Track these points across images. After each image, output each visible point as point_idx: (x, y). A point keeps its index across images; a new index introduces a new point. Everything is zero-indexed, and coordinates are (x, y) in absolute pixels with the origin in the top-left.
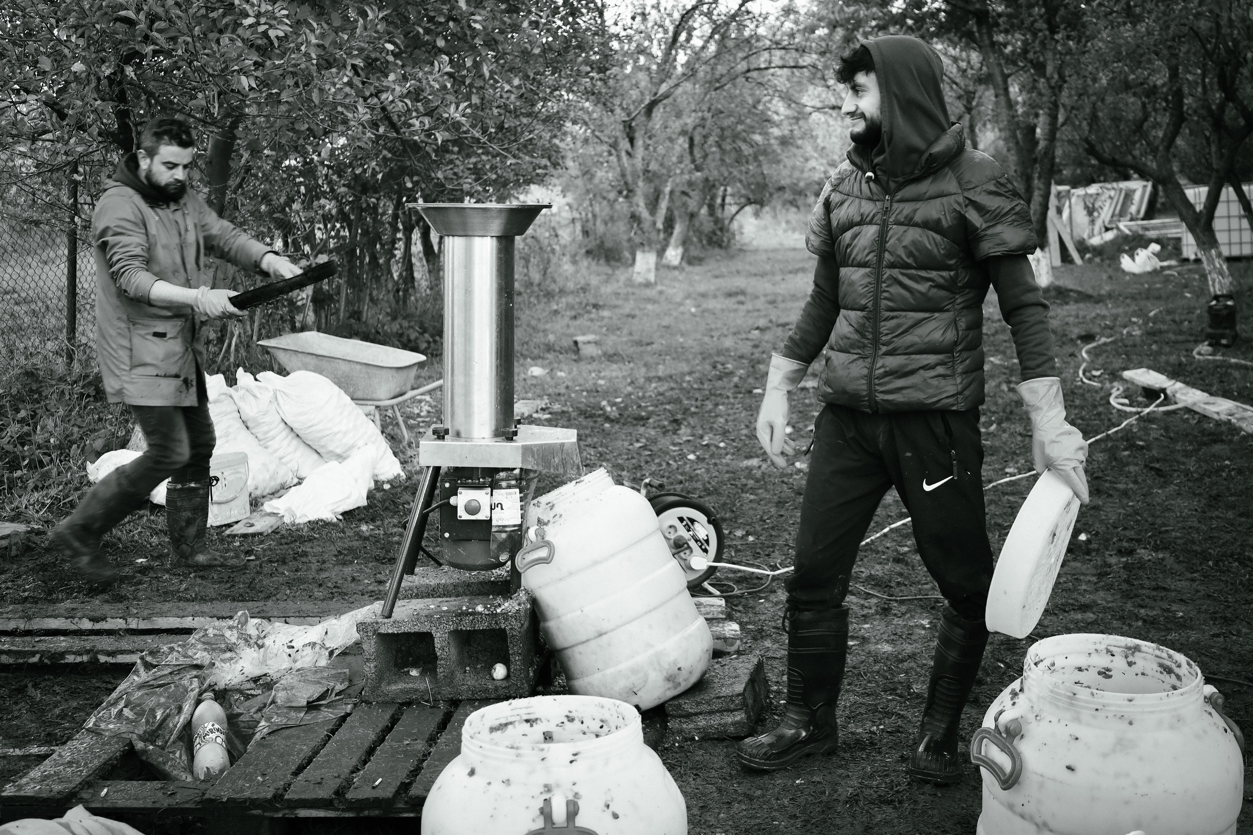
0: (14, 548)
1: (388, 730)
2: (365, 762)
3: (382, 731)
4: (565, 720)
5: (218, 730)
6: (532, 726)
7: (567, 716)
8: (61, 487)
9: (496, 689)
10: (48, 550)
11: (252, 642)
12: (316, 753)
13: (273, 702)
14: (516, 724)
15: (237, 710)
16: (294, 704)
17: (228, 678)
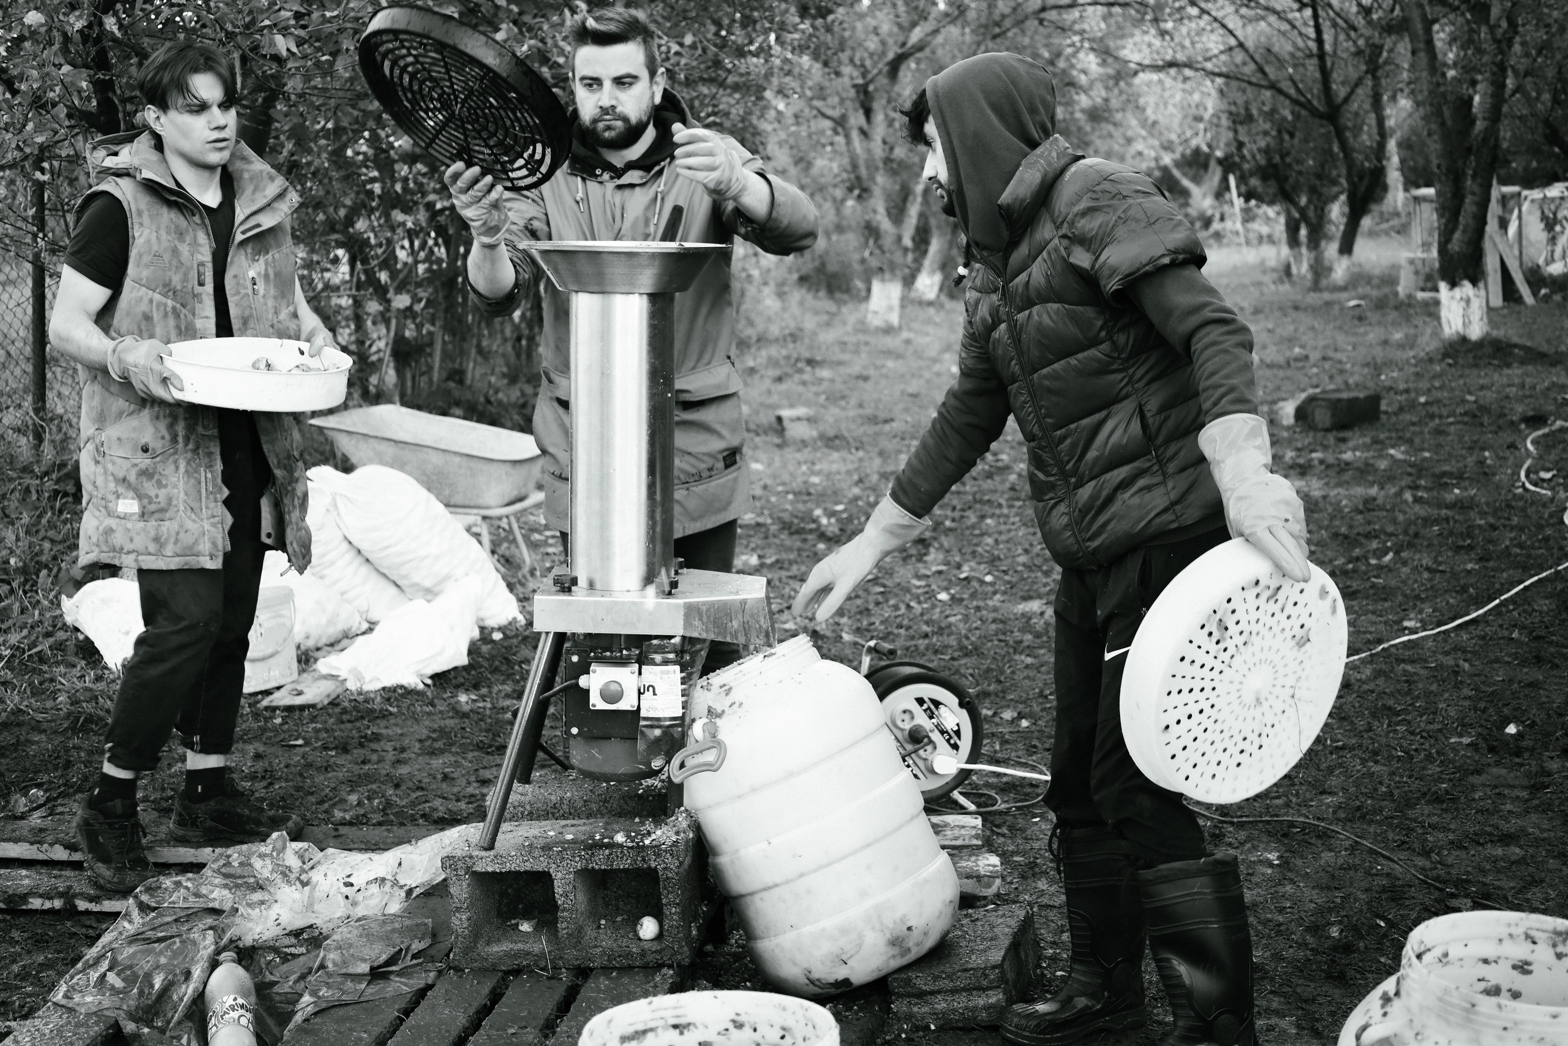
1: (485, 1011)
3: (478, 1012)
4: (731, 1026)
5: (242, 1006)
6: (682, 1033)
7: (734, 1021)
9: (643, 953)
11: (293, 876)
12: (381, 1042)
13: (322, 966)
14: (660, 1031)
15: (270, 978)
16: (351, 970)
17: (258, 930)
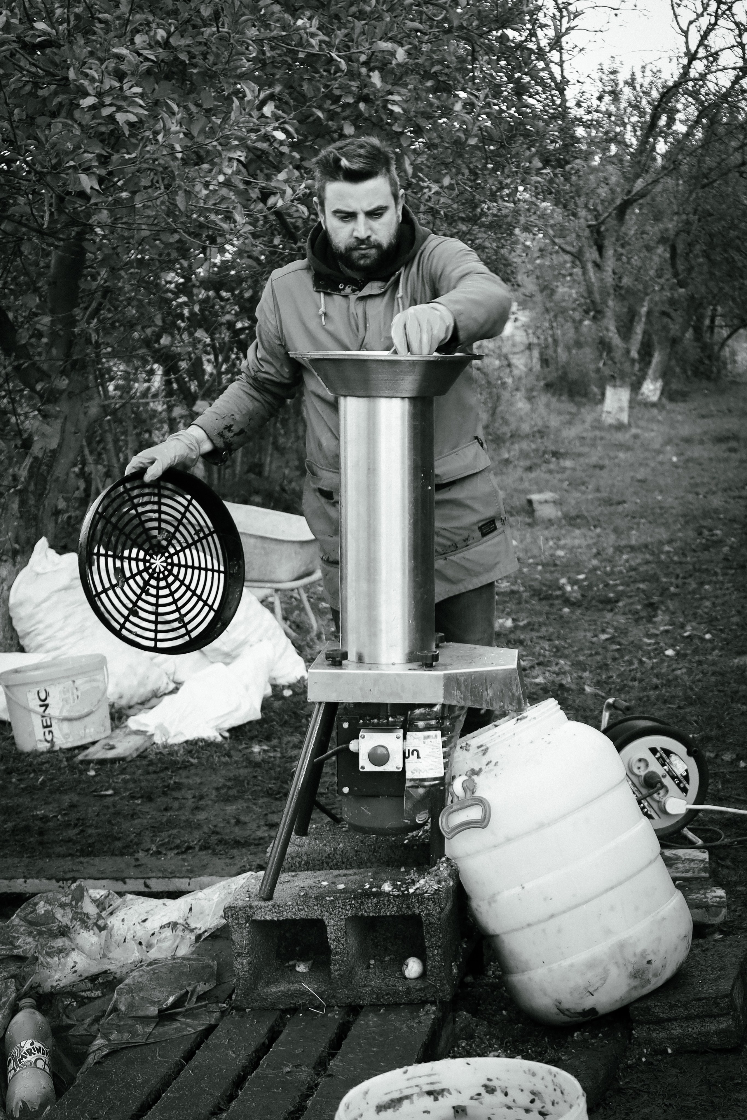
1: (263, 1049)
2: (232, 1097)
3: (256, 1051)
4: (482, 1091)
5: (39, 1050)
6: (436, 1099)
7: (485, 1086)
9: (409, 991)
11: (90, 922)
12: (166, 1083)
13: (115, 1009)
14: (415, 1097)
15: (66, 1021)
16: (141, 1013)
17: (56, 977)
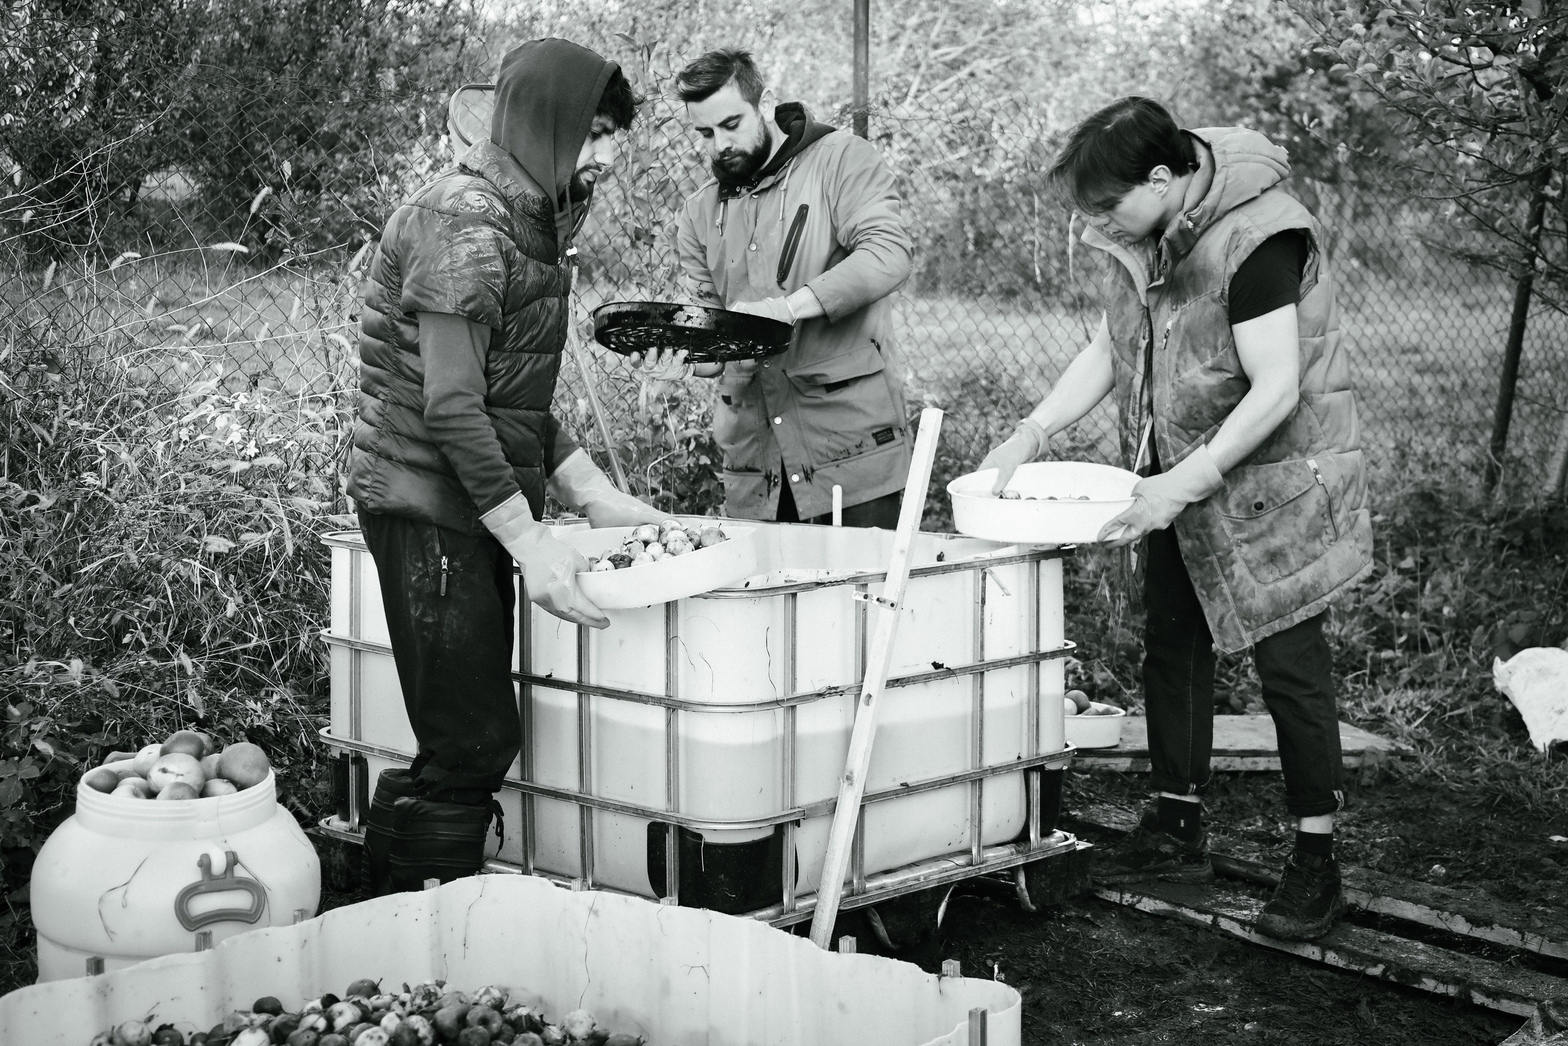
0: (1367, 773)
8: (1450, 690)
10: (1417, 787)
